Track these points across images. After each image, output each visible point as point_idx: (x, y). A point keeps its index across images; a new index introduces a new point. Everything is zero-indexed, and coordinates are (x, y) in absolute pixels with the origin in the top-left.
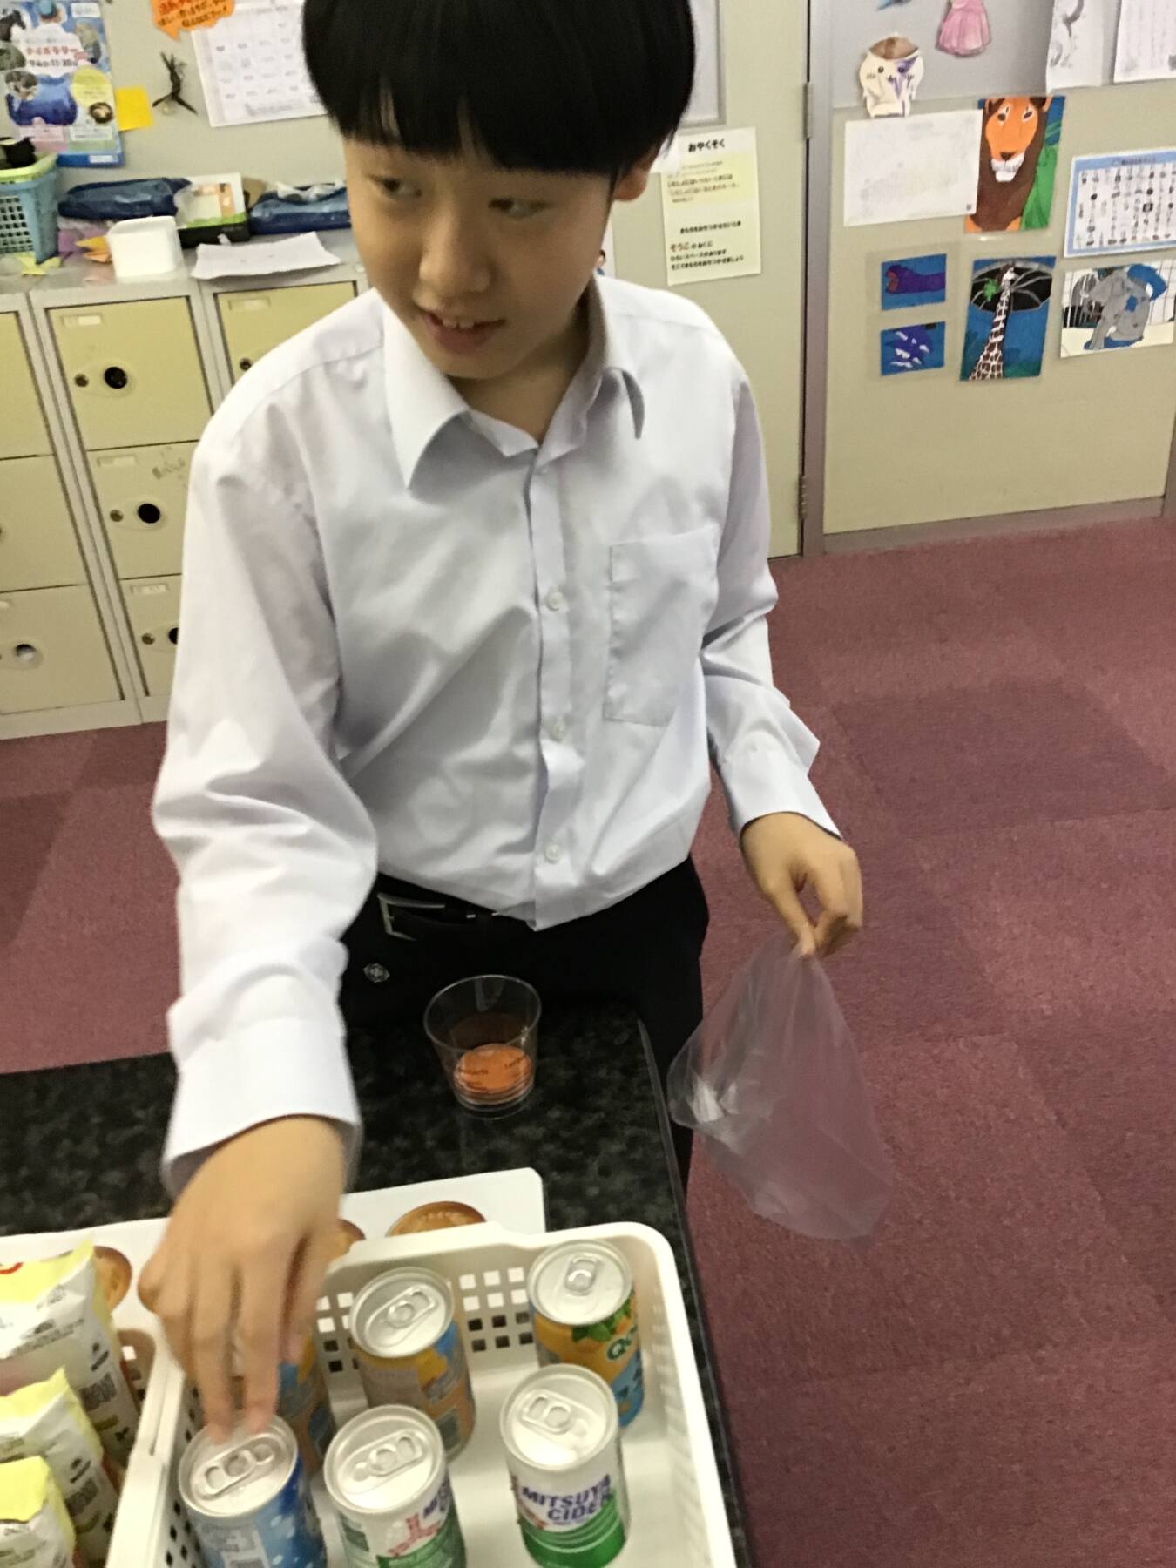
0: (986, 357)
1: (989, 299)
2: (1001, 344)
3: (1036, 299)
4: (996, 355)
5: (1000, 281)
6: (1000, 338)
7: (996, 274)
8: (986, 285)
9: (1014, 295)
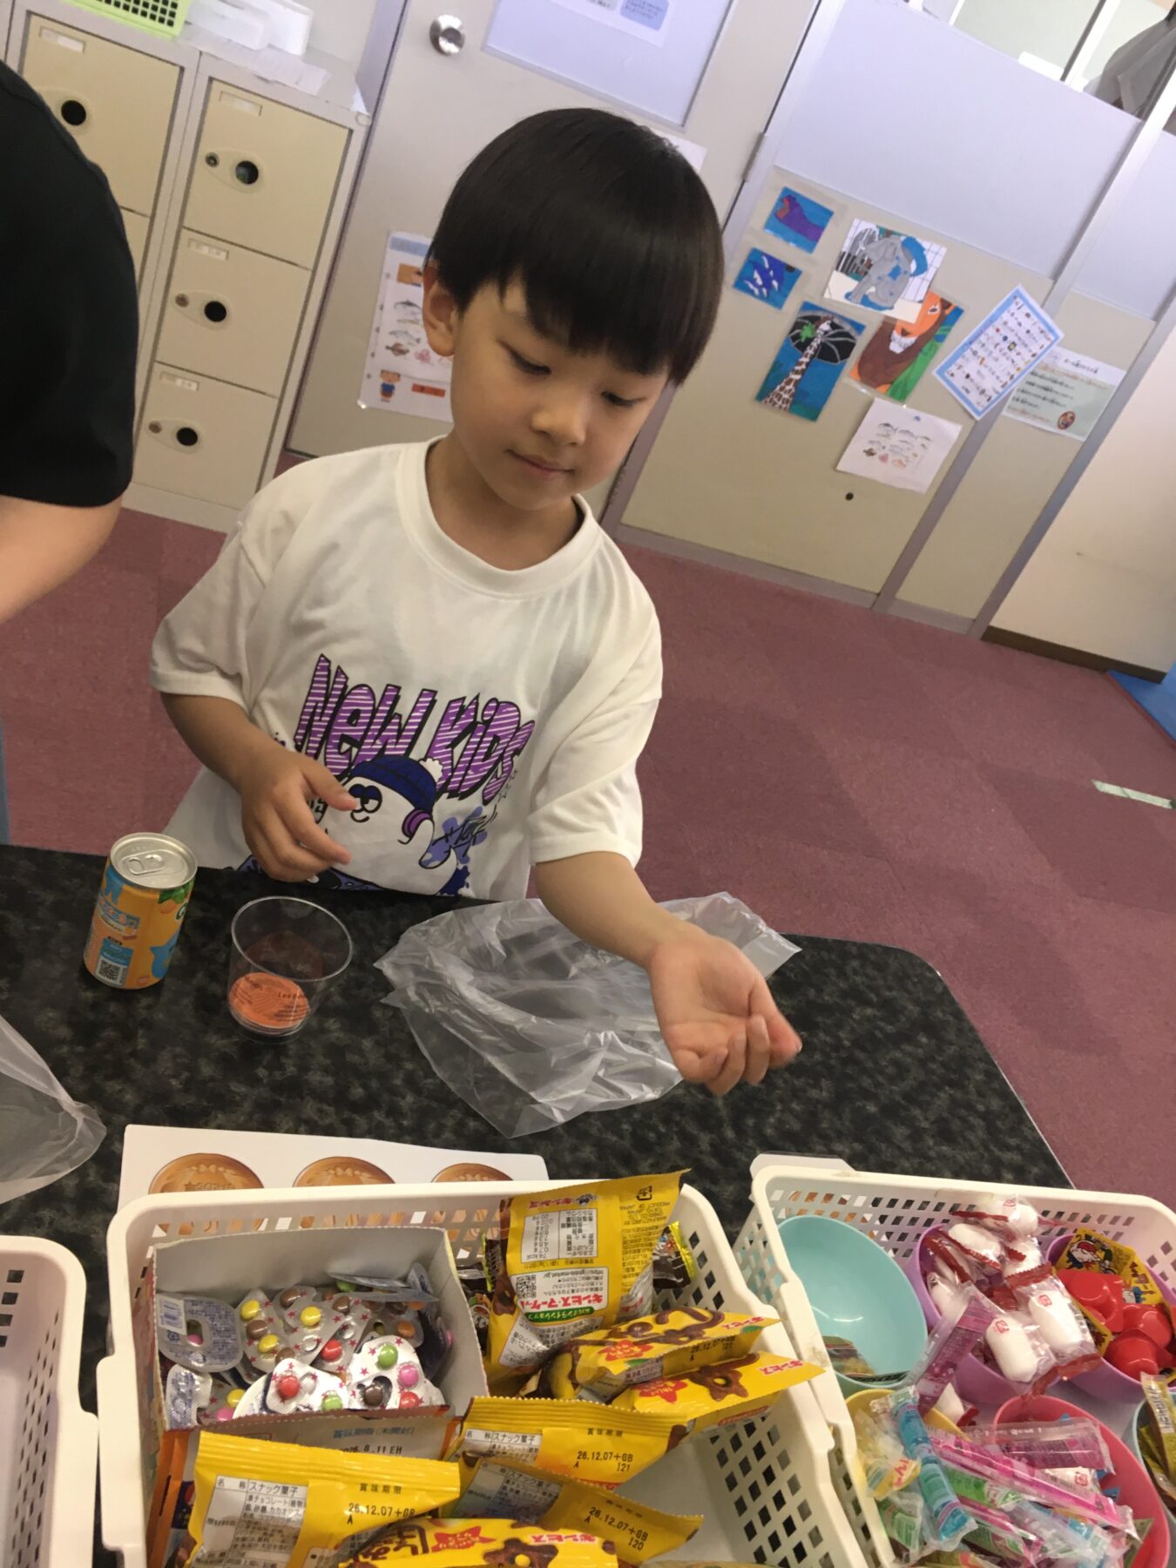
0: (782, 389)
1: (803, 340)
2: (797, 382)
3: (838, 357)
4: (790, 390)
6: (798, 377)
7: (816, 321)
8: (805, 327)
9: (823, 345)
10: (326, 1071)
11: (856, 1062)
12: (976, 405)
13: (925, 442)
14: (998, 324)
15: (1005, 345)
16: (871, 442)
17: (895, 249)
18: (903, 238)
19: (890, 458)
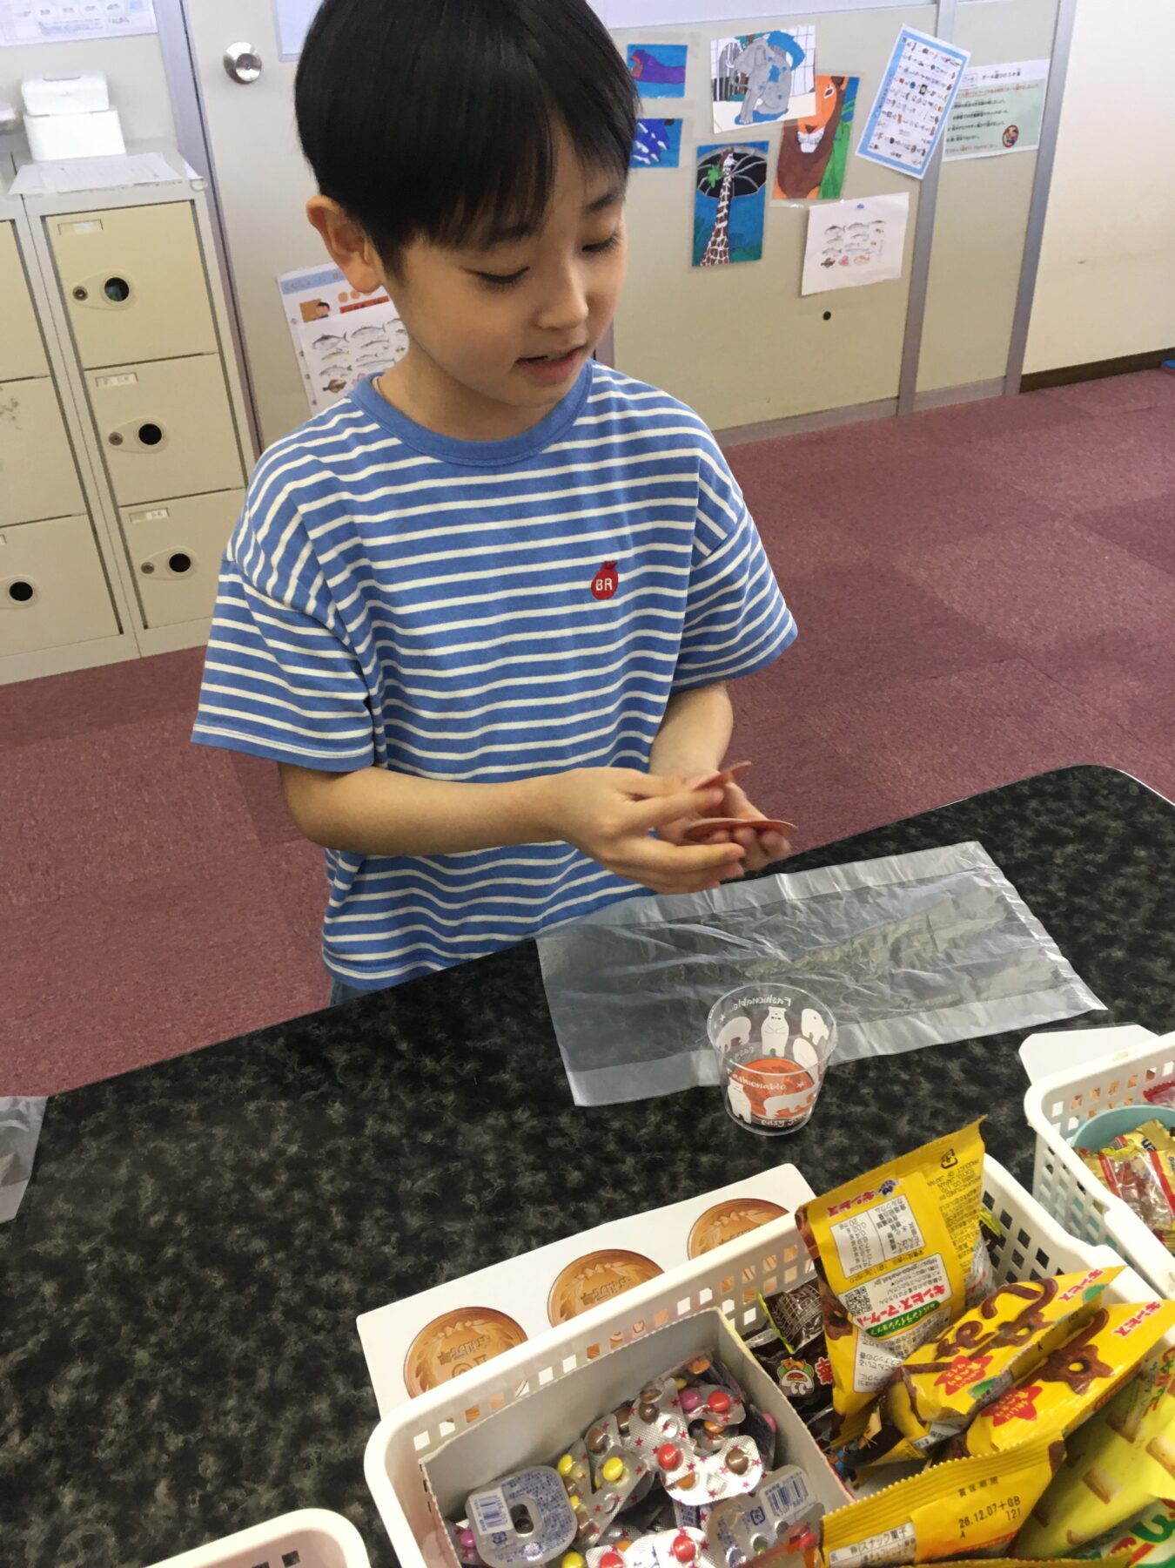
0: (714, 243)
1: (713, 185)
2: (726, 229)
3: (755, 184)
4: (723, 240)
5: (721, 166)
6: (724, 224)
7: (716, 160)
8: (710, 172)
9: (734, 180)
10: (534, 1168)
11: (1081, 910)
12: (913, 166)
13: (879, 226)
14: (899, 74)
15: (916, 91)
16: (824, 252)
17: (764, 52)
18: (766, 37)
19: (851, 259)
